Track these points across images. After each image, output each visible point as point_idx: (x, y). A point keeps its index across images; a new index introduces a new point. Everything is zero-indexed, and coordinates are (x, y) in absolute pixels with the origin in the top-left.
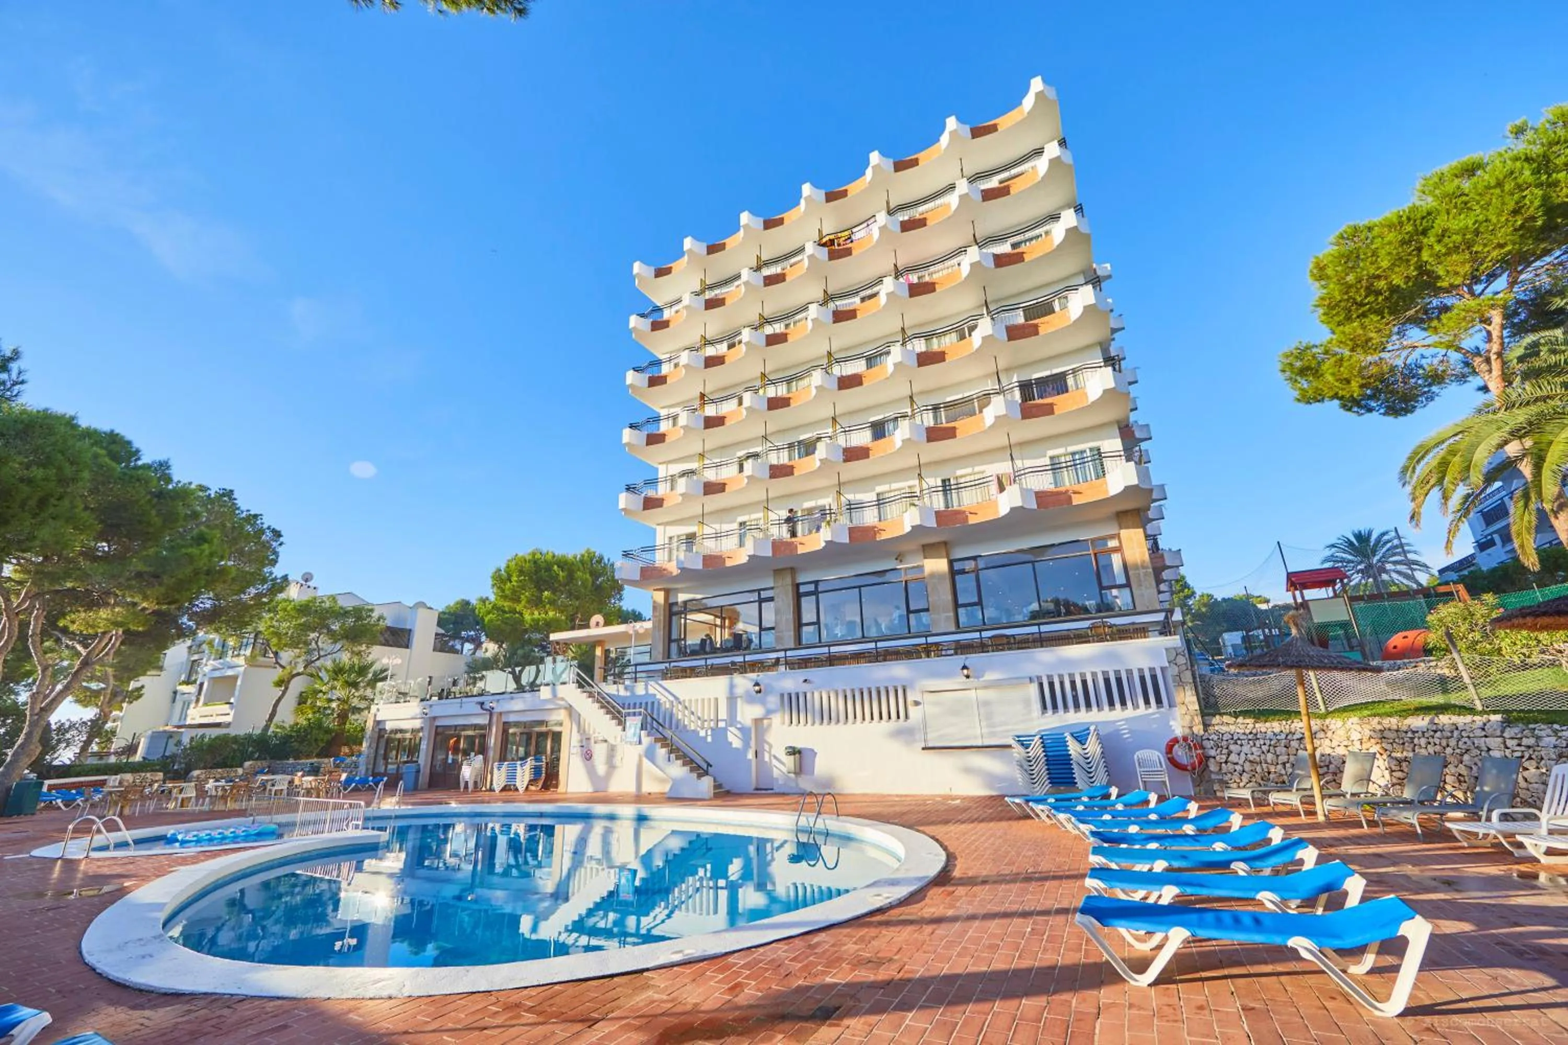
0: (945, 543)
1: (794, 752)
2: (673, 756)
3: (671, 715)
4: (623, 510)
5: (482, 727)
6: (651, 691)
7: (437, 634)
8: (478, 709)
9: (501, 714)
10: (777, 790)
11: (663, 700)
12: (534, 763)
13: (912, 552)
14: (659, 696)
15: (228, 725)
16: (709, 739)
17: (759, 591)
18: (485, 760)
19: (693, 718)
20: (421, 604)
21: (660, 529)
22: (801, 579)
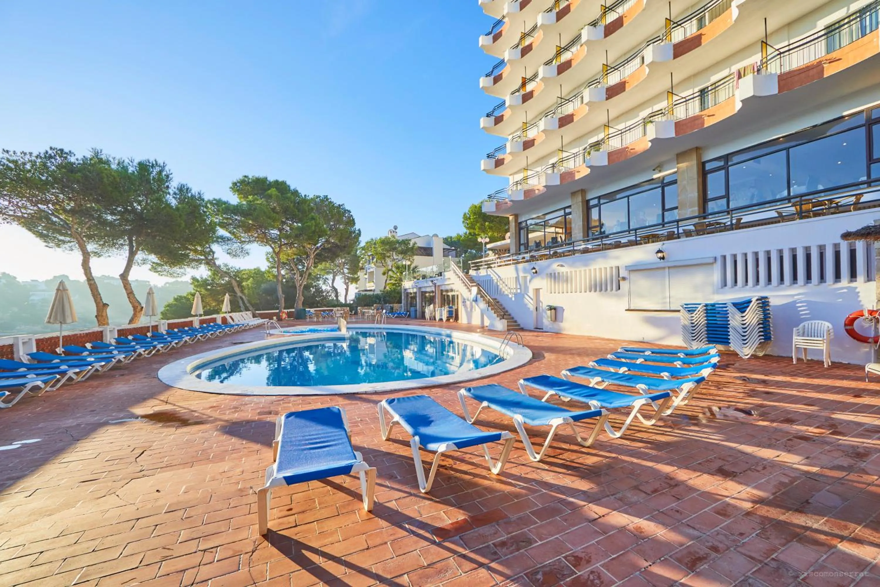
0: (697, 149)
1: (551, 308)
2: (490, 308)
3: (498, 286)
4: (484, 170)
5: (433, 292)
6: (489, 273)
7: (444, 249)
8: (431, 284)
9: (439, 286)
10: (544, 330)
11: (494, 278)
12: (448, 309)
13: (668, 162)
14: (492, 276)
15: (374, 291)
16: (513, 299)
17: (564, 208)
18: (434, 308)
19: (506, 288)
20: (436, 235)
21: (511, 178)
22: (589, 196)
